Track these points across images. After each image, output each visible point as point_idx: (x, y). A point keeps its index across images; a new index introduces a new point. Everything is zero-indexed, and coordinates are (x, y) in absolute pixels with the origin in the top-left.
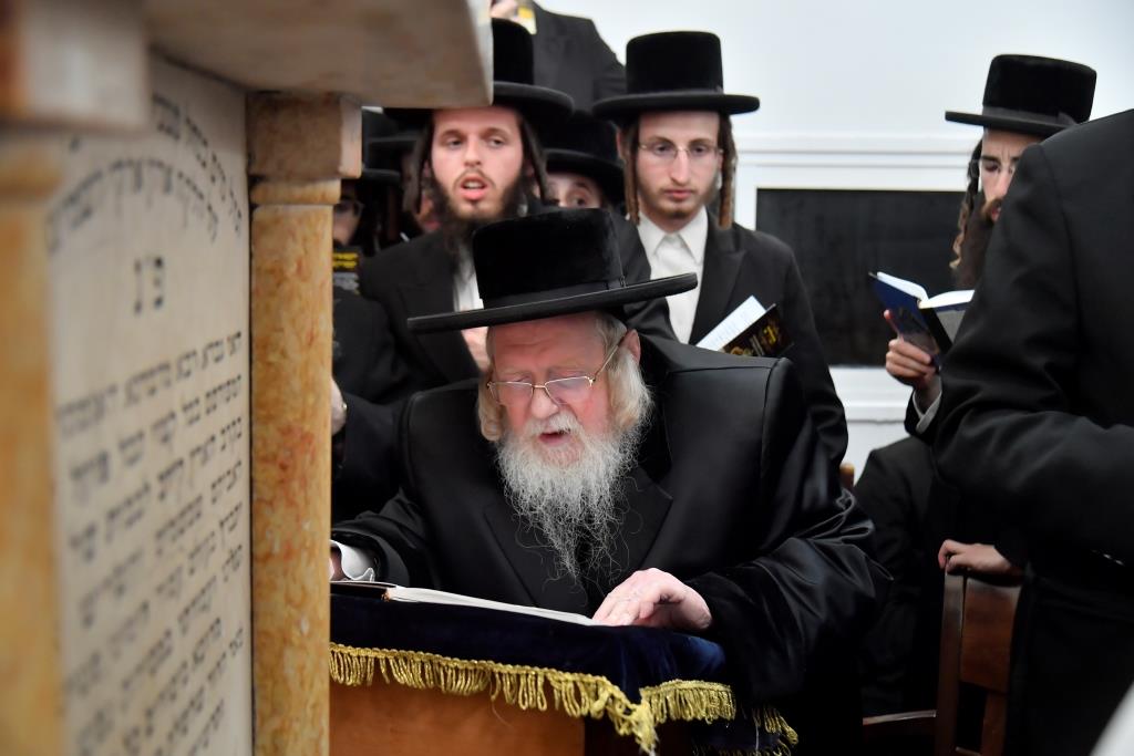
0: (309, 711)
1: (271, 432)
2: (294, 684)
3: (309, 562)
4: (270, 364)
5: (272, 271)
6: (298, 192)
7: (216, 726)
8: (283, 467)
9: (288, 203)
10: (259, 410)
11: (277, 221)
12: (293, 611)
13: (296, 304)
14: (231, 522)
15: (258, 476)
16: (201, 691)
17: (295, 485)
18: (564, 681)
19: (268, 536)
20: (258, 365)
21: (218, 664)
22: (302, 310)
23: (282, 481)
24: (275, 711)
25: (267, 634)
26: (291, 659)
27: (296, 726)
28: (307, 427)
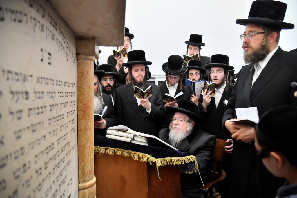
0: (90, 161)
1: (81, 105)
2: (87, 156)
3: (89, 131)
4: (81, 91)
5: (81, 73)
6: (86, 57)
7: (68, 166)
8: (84, 112)
9: (85, 59)
10: (79, 100)
11: (82, 63)
12: (86, 141)
13: (86, 80)
14: (72, 122)
15: (79, 114)
16: (64, 158)
17: (87, 116)
18: (141, 154)
19: (81, 126)
20: (79, 91)
21: (69, 152)
22: (88, 81)
23: (84, 115)
24: (83, 161)
25: (81, 146)
26: (86, 151)
27: (87, 164)
28: (89, 104)
